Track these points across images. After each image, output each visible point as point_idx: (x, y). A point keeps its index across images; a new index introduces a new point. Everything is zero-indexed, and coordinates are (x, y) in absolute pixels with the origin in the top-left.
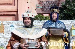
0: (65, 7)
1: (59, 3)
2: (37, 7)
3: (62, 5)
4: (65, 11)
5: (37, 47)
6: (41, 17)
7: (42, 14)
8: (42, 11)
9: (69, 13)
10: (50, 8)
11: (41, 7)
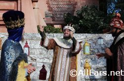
1: (74, 11)
2: (46, 14)
3: (77, 14)
4: (81, 21)
6: (51, 29)
9: (85, 24)
10: (62, 16)
11: (51, 15)
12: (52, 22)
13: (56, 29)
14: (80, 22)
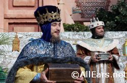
1: (108, 5)
2: (73, 11)
3: (112, 9)
5: (110, 58)
6: (79, 27)
7: (82, 22)
8: (81, 17)
9: (123, 21)
10: (94, 12)
11: (80, 11)
12: (81, 19)
13: (87, 27)
14: (116, 19)
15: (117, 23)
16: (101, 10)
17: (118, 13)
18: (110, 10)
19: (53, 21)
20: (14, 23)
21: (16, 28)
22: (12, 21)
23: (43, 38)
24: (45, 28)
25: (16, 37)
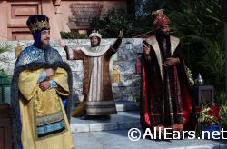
0: (107, 20)
1: (100, 14)
3: (104, 18)
4: (107, 25)
6: (75, 35)
7: (77, 31)
11: (76, 20)
12: (76, 28)
15: (108, 30)
16: (94, 18)
17: (108, 21)
18: (101, 19)
19: (43, 29)
20: (16, 32)
21: (19, 36)
22: (15, 30)
23: (35, 45)
24: (37, 35)
25: (18, 45)
